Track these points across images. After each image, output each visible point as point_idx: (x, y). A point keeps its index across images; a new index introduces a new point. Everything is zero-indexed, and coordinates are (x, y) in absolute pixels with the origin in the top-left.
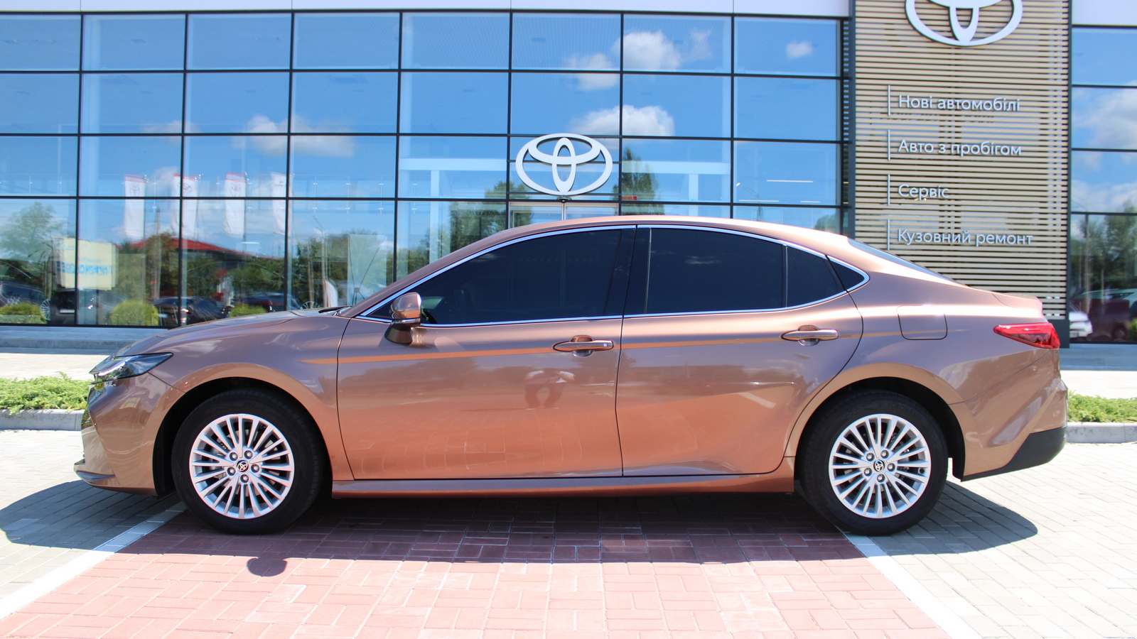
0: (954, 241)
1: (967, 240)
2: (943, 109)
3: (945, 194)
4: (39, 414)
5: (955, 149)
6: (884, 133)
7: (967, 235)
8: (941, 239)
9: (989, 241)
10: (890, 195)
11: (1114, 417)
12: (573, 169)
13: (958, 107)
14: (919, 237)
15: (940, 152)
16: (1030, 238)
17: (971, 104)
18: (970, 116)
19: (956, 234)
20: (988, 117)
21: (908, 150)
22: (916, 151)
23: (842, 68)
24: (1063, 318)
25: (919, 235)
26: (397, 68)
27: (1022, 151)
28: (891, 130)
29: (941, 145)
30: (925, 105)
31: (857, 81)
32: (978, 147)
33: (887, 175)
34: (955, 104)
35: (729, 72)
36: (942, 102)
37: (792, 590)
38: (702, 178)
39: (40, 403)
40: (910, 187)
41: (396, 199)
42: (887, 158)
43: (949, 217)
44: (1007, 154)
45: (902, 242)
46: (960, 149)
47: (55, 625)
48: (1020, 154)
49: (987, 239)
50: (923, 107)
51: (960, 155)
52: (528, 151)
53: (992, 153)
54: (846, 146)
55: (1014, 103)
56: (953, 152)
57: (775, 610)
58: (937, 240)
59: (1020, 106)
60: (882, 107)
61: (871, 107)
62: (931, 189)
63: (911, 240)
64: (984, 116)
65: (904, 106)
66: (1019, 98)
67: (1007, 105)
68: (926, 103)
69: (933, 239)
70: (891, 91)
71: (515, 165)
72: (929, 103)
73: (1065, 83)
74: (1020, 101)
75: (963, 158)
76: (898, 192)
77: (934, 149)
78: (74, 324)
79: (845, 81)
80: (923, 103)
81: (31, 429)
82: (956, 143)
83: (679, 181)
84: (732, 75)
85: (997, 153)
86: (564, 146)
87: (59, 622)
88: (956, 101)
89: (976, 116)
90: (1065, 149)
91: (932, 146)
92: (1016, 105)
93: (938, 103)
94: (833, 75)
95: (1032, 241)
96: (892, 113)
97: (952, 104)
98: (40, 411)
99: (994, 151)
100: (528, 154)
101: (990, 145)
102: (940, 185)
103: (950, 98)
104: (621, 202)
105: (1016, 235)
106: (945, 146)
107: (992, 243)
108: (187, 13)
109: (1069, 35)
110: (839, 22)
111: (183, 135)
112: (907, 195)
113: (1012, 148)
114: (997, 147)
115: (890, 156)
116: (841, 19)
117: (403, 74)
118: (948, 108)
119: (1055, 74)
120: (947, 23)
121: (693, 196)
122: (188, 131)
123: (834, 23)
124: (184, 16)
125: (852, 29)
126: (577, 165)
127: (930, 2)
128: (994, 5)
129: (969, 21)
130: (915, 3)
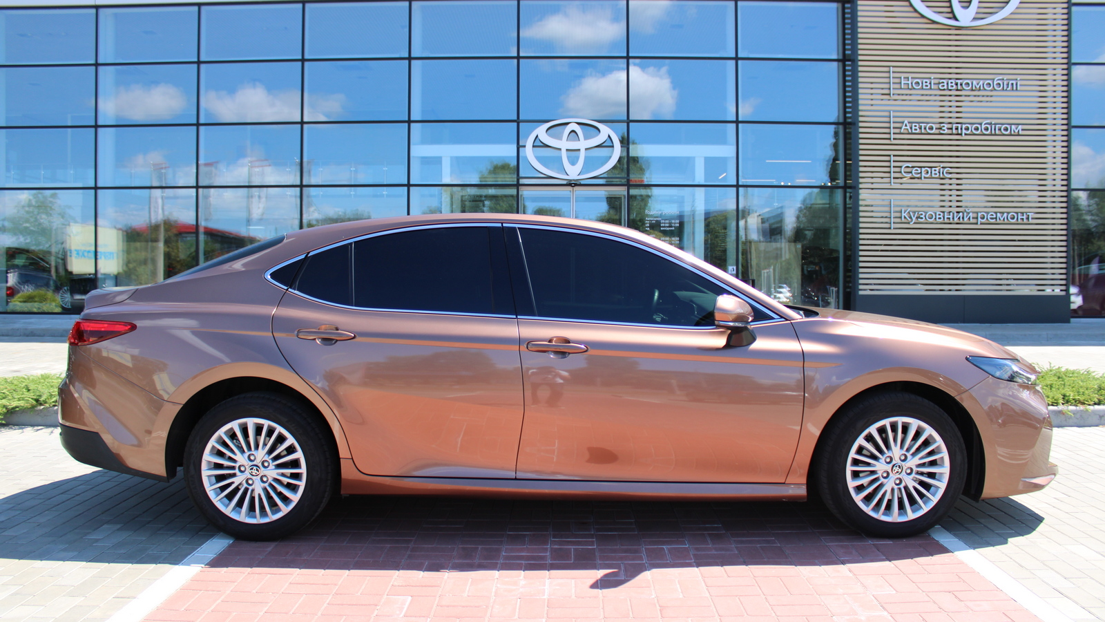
0: (956, 219)
1: (969, 218)
2: (944, 90)
3: (946, 173)
5: (957, 129)
6: (887, 114)
7: (968, 213)
8: (944, 218)
9: (991, 218)
10: (893, 175)
12: (582, 154)
13: (959, 87)
14: (921, 216)
15: (942, 132)
16: (1031, 215)
17: (972, 84)
18: (968, 96)
19: (958, 212)
20: (987, 96)
21: (910, 131)
22: (918, 131)
23: (844, 50)
24: (1063, 293)
25: (922, 214)
26: (407, 56)
27: (1022, 130)
28: (894, 111)
29: (942, 125)
30: (927, 86)
31: (860, 63)
32: (979, 126)
33: (890, 156)
34: (957, 84)
35: (734, 56)
36: (943, 83)
37: (894, 592)
38: (709, 161)
40: (913, 167)
41: (409, 185)
42: (889, 139)
43: (950, 195)
44: (1008, 133)
45: (906, 221)
46: (961, 129)
48: (1021, 133)
49: (989, 217)
50: (924, 87)
51: (961, 134)
52: (537, 136)
53: (993, 132)
54: (848, 127)
55: (1014, 82)
56: (954, 131)
57: (885, 613)
58: (940, 218)
59: (1020, 85)
60: (884, 89)
61: (873, 89)
62: (933, 169)
63: (914, 219)
64: (984, 96)
65: (906, 87)
66: (1019, 78)
67: (1008, 85)
68: (928, 84)
69: (935, 218)
70: (893, 72)
71: (525, 151)
72: (930, 83)
73: (1065, 61)
74: (1020, 80)
75: (964, 137)
76: (900, 172)
77: (936, 129)
79: (847, 63)
80: (924, 84)
82: (957, 123)
83: (685, 164)
84: (737, 59)
85: (997, 132)
86: (573, 131)
88: (957, 81)
89: (975, 96)
90: (1065, 127)
91: (934, 126)
92: (1017, 84)
93: (939, 83)
94: (835, 57)
95: (1032, 218)
96: (894, 94)
97: (953, 84)
99: (995, 130)
100: (537, 139)
101: (990, 124)
102: (942, 165)
103: (950, 79)
104: (629, 185)
105: (1017, 213)
106: (946, 126)
107: (993, 221)
108: (199, 5)
109: (1069, 14)
110: (840, 4)
111: (198, 125)
112: (910, 175)
113: (1013, 126)
114: (997, 126)
115: (892, 136)
116: (842, 2)
117: (413, 62)
118: (949, 88)
119: (1055, 52)
120: (947, 4)
121: (700, 179)
122: (202, 121)
123: (835, 5)
124: (196, 8)
125: (854, 12)
126: (586, 149)
129: (970, 2)
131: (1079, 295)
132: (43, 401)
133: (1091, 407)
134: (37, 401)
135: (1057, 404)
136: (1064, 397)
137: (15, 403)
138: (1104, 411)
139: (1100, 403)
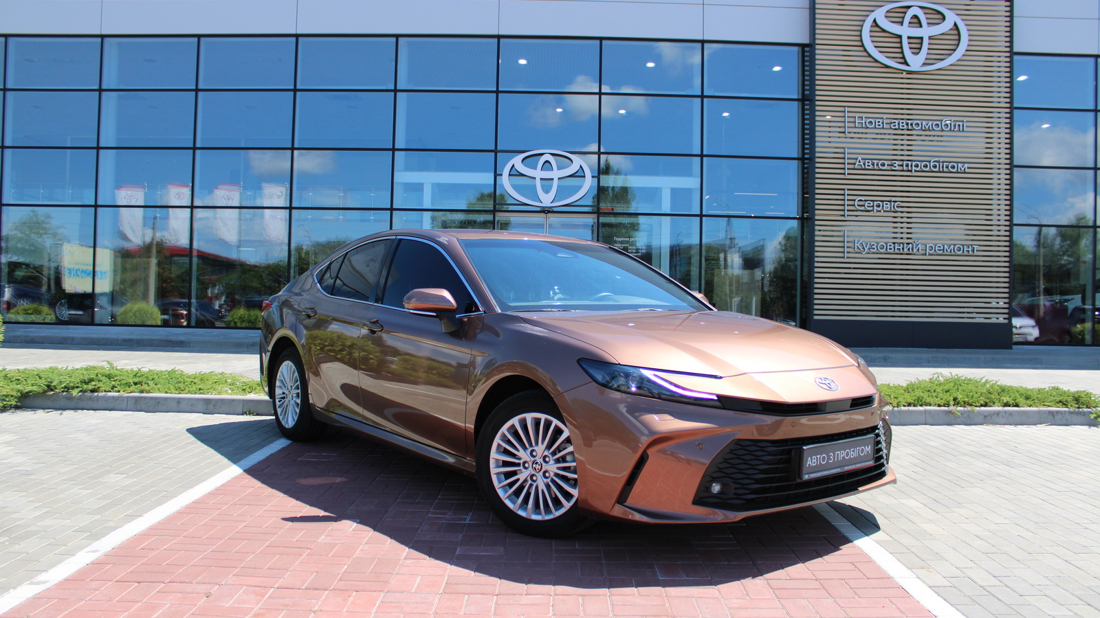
0: (905, 250)
1: (918, 250)
2: (896, 129)
3: (897, 207)
4: (101, 397)
5: (907, 166)
6: (842, 150)
7: (917, 245)
8: (894, 248)
9: (939, 250)
10: (847, 208)
11: (1031, 403)
12: (556, 183)
13: (910, 127)
14: (873, 247)
15: (893, 168)
16: (976, 247)
17: (922, 125)
18: (921, 135)
19: (908, 244)
20: (938, 136)
21: (863, 167)
22: (871, 167)
23: (803, 90)
24: (1006, 321)
25: (873, 245)
26: (393, 88)
27: (968, 168)
28: (848, 148)
29: (894, 162)
30: (879, 125)
31: (817, 103)
32: (928, 164)
33: (844, 190)
34: (907, 124)
35: (700, 94)
36: (895, 123)
38: (674, 192)
39: (96, 387)
40: (866, 201)
41: (392, 209)
42: (844, 174)
43: (902, 228)
44: (955, 170)
45: (858, 251)
46: (911, 166)
47: (172, 543)
48: (967, 170)
49: (937, 248)
50: (877, 127)
51: (911, 171)
52: (513, 166)
53: (941, 170)
54: (807, 162)
55: (961, 124)
56: (905, 168)
58: (891, 249)
59: (967, 127)
60: (840, 127)
61: (830, 127)
62: (885, 203)
63: (866, 249)
64: (934, 136)
65: (860, 126)
66: (965, 119)
67: (955, 126)
68: (880, 123)
69: (887, 249)
70: (848, 112)
71: (502, 179)
72: (883, 123)
73: (1008, 105)
74: (967, 122)
75: (914, 174)
76: (854, 205)
77: (888, 165)
78: (92, 323)
79: (806, 102)
80: (877, 123)
81: (88, 410)
82: (908, 161)
83: (653, 193)
84: (702, 97)
85: (945, 169)
86: (547, 162)
87: (174, 541)
88: (908, 121)
89: (926, 136)
90: (1008, 167)
91: (886, 163)
92: (963, 126)
93: (891, 123)
94: (796, 97)
95: (977, 251)
96: (849, 133)
97: (904, 124)
98: (96, 394)
99: (943, 167)
100: (513, 169)
101: (938, 162)
102: (893, 199)
103: (902, 119)
104: (599, 213)
105: (963, 245)
106: (897, 163)
107: (941, 252)
108: (199, 36)
109: (1011, 62)
110: (800, 48)
111: (194, 148)
112: (863, 208)
113: (959, 165)
114: (945, 164)
115: (847, 171)
116: (803, 46)
117: (398, 94)
118: (901, 128)
119: (999, 97)
120: (899, 50)
121: (666, 208)
122: (198, 145)
123: (796, 49)
124: (196, 39)
125: (813, 55)
126: (559, 178)
127: (884, 31)
128: (942, 34)
129: (920, 49)
130: (870, 31)
131: (1033, 327)
132: (54, 386)
133: (978, 408)
134: (48, 386)
135: (948, 405)
136: (955, 399)
137: (29, 388)
138: (988, 411)
139: (986, 405)
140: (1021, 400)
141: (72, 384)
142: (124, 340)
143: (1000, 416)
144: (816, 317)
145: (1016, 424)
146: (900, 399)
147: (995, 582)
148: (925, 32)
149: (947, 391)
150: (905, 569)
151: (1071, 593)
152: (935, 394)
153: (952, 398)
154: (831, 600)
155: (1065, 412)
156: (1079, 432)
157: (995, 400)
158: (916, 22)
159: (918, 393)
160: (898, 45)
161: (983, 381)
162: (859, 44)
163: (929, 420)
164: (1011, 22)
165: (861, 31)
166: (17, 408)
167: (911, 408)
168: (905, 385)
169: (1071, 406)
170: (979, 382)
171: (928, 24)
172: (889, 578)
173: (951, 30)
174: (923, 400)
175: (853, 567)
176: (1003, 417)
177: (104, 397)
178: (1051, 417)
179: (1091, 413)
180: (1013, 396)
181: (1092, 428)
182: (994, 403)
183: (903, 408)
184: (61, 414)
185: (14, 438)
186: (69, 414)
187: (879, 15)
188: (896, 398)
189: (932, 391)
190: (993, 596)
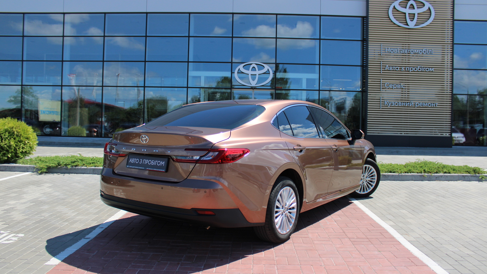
0: (407, 105)
1: (412, 105)
2: (403, 53)
3: (403, 87)
4: (77, 168)
5: (408, 69)
6: (380, 63)
7: (412, 103)
8: (402, 104)
9: (421, 105)
10: (381, 87)
11: (456, 172)
12: (257, 76)
13: (409, 52)
14: (393, 104)
15: (402, 70)
17: (414, 51)
18: (413, 56)
19: (408, 102)
20: (421, 56)
21: (389, 70)
22: (392, 70)
23: (363, 36)
24: (450, 136)
26: (188, 35)
28: (382, 61)
29: (402, 67)
30: (396, 52)
31: (369, 42)
32: (416, 68)
33: (380, 79)
34: (408, 51)
35: (319, 38)
36: (403, 50)
38: (308, 80)
39: (77, 164)
40: (389, 84)
41: (187, 87)
42: (380, 73)
43: (405, 96)
44: (428, 71)
45: (386, 106)
46: (409, 69)
48: (433, 71)
49: (420, 104)
50: (395, 52)
51: (409, 71)
52: (239, 69)
53: (422, 71)
54: (364, 67)
55: (431, 51)
58: (400, 105)
59: (433, 52)
60: (379, 52)
61: (374, 52)
62: (398, 85)
63: (390, 105)
64: (419, 56)
65: (387, 52)
66: (433, 49)
67: (428, 52)
68: (396, 51)
69: (398, 104)
70: (382, 46)
71: (234, 74)
72: (397, 51)
73: (451, 43)
74: (434, 50)
75: (410, 72)
76: (385, 86)
77: (399, 69)
78: (61, 136)
79: (364, 42)
80: (395, 51)
81: (74, 173)
82: (408, 67)
83: (299, 81)
85: (424, 71)
86: (254, 67)
88: (408, 50)
89: (416, 56)
90: (451, 69)
93: (401, 51)
94: (360, 39)
95: (437, 105)
96: (383, 55)
97: (407, 51)
98: (77, 167)
99: (423, 69)
100: (239, 70)
101: (421, 67)
102: (401, 83)
103: (406, 49)
104: (276, 89)
105: (431, 103)
106: (403, 68)
107: (422, 106)
108: (105, 13)
109: (453, 24)
110: (362, 18)
111: (103, 61)
112: (388, 87)
113: (430, 69)
114: (424, 68)
115: (382, 71)
116: (363, 17)
117: (190, 38)
118: (405, 53)
119: (448, 39)
120: (404, 19)
121: (304, 87)
122: (105, 60)
123: (360, 18)
124: (104, 15)
125: (367, 21)
126: (259, 74)
127: (398, 11)
128: (424, 12)
129: (414, 18)
130: (392, 11)
131: (463, 137)
132: (61, 164)
133: (433, 174)
134: (58, 164)
135: (422, 173)
136: (424, 170)
137: (51, 165)
138: (438, 175)
139: (437, 173)
140: (451, 171)
141: (68, 163)
142: (76, 143)
143: (442, 177)
144: (368, 134)
145: (449, 181)
146: (402, 170)
147: (433, 240)
148: (416, 11)
149: (421, 167)
150: (400, 235)
151: (459, 243)
152: (416, 168)
153: (423, 170)
154: (372, 245)
155: (469, 176)
156: (474, 184)
157: (441, 171)
158: (412, 7)
159: (409, 168)
160: (404, 17)
161: (436, 163)
162: (387, 16)
163: (413, 179)
164: (453, 6)
165: (388, 11)
166: (46, 173)
167: (406, 174)
168: (404, 164)
169: (472, 173)
170: (435, 163)
171: (417, 8)
172: (394, 238)
173: (427, 10)
174: (411, 171)
175: (381, 234)
176: (444, 178)
177: (80, 168)
178: (463, 178)
179: (480, 176)
180: (448, 169)
181: (480, 182)
182: (440, 172)
183: (403, 174)
184: (64, 175)
185: (51, 185)
186: (66, 175)
187: (396, 4)
188: (400, 170)
189: (415, 167)
190: (431, 244)
